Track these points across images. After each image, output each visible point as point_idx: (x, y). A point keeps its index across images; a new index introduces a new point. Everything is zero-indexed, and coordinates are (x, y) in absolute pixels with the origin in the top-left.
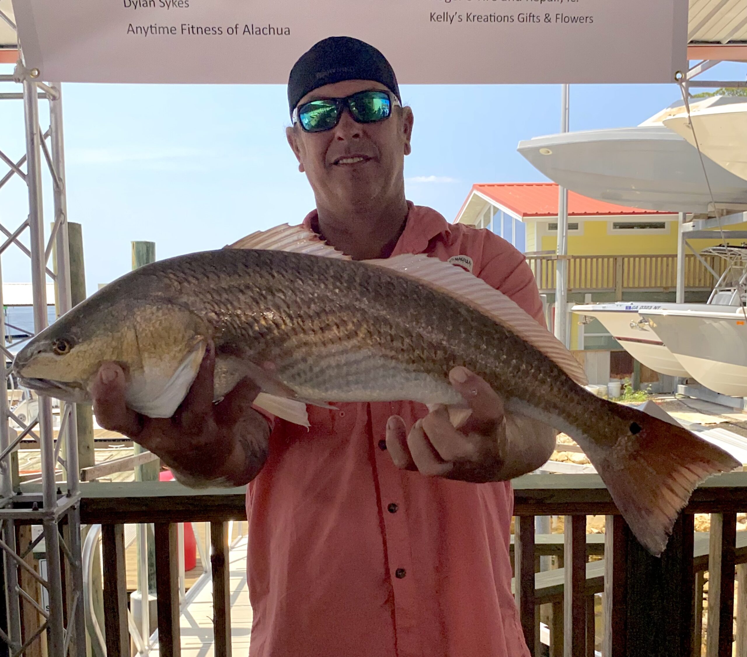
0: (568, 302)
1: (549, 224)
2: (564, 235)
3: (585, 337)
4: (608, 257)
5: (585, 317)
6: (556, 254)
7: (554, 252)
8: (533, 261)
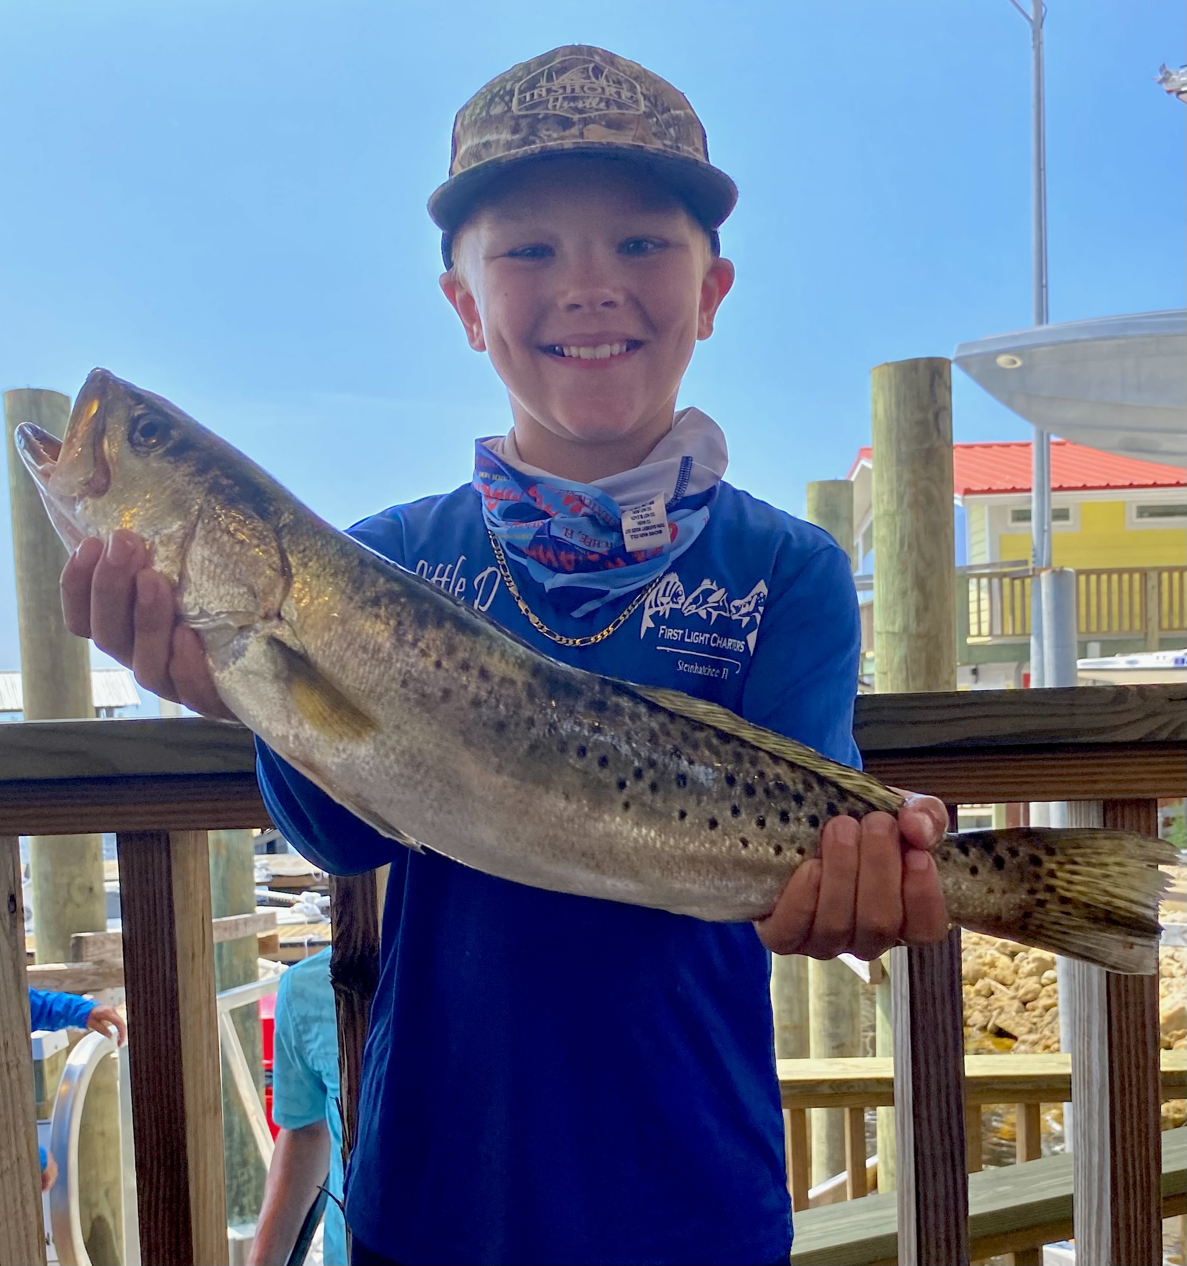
1: (1014, 511)
2: (1046, 529)
4: (1131, 571)
6: (1031, 566)
7: (1025, 562)
8: (984, 581)
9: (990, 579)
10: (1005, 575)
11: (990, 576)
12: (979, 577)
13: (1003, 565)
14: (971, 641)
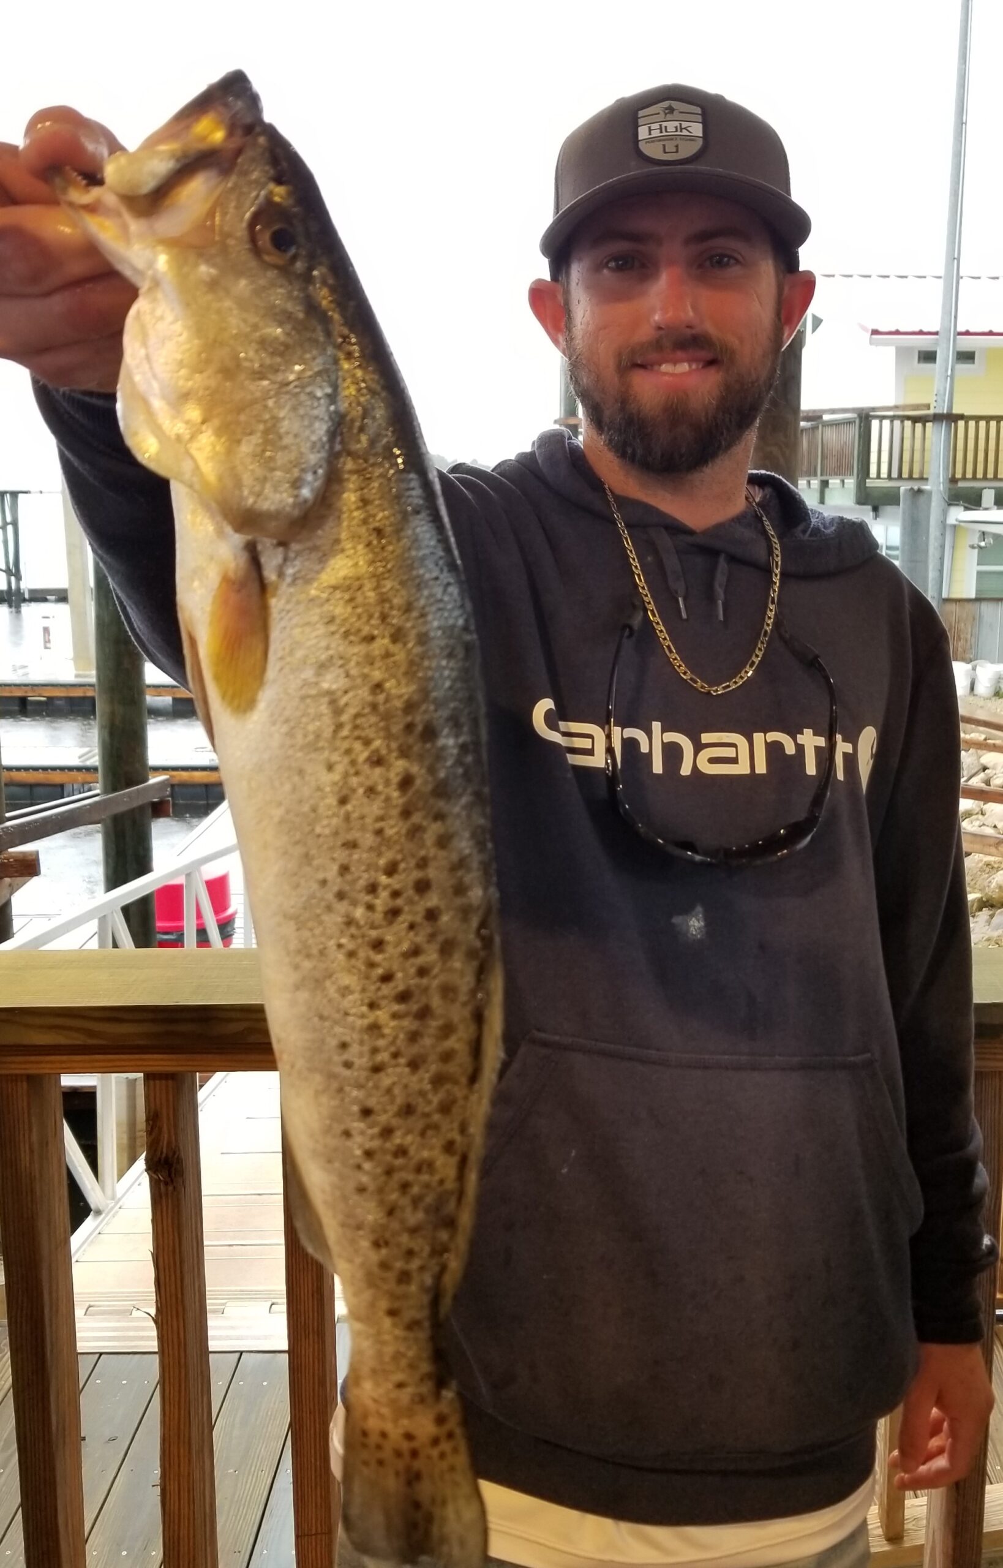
0: (950, 505)
1: (920, 352)
2: (949, 373)
3: (979, 573)
5: (983, 533)
6: (932, 411)
7: (928, 407)
8: (886, 423)
9: (892, 422)
10: (908, 418)
11: (892, 418)
12: (882, 418)
13: (906, 407)
14: (869, 483)
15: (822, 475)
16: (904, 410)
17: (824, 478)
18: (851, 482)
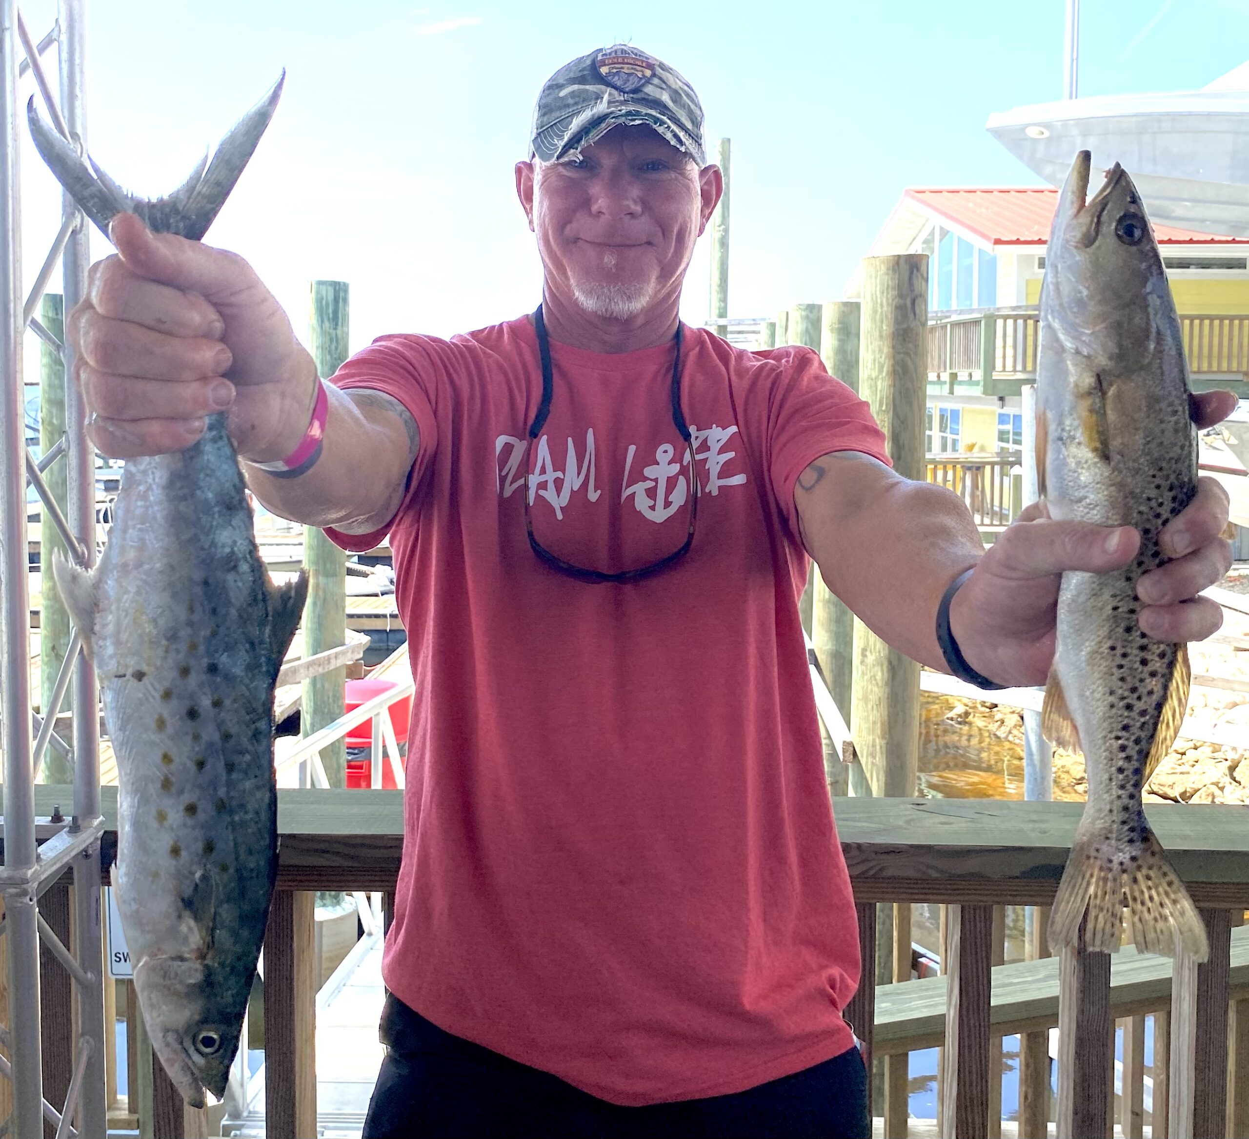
8: (1010, 322)
9: (1015, 321)
10: (1030, 317)
11: (1015, 318)
13: (1027, 307)
14: (996, 376)
15: (950, 369)
16: (1026, 310)
17: (954, 371)
18: (978, 375)
